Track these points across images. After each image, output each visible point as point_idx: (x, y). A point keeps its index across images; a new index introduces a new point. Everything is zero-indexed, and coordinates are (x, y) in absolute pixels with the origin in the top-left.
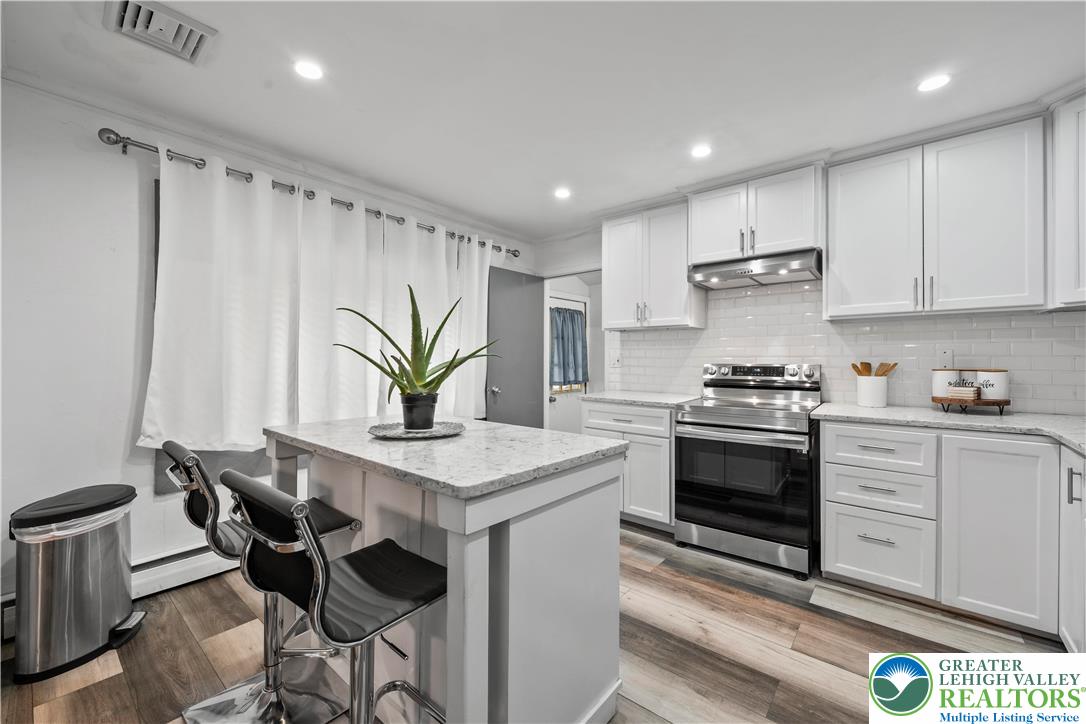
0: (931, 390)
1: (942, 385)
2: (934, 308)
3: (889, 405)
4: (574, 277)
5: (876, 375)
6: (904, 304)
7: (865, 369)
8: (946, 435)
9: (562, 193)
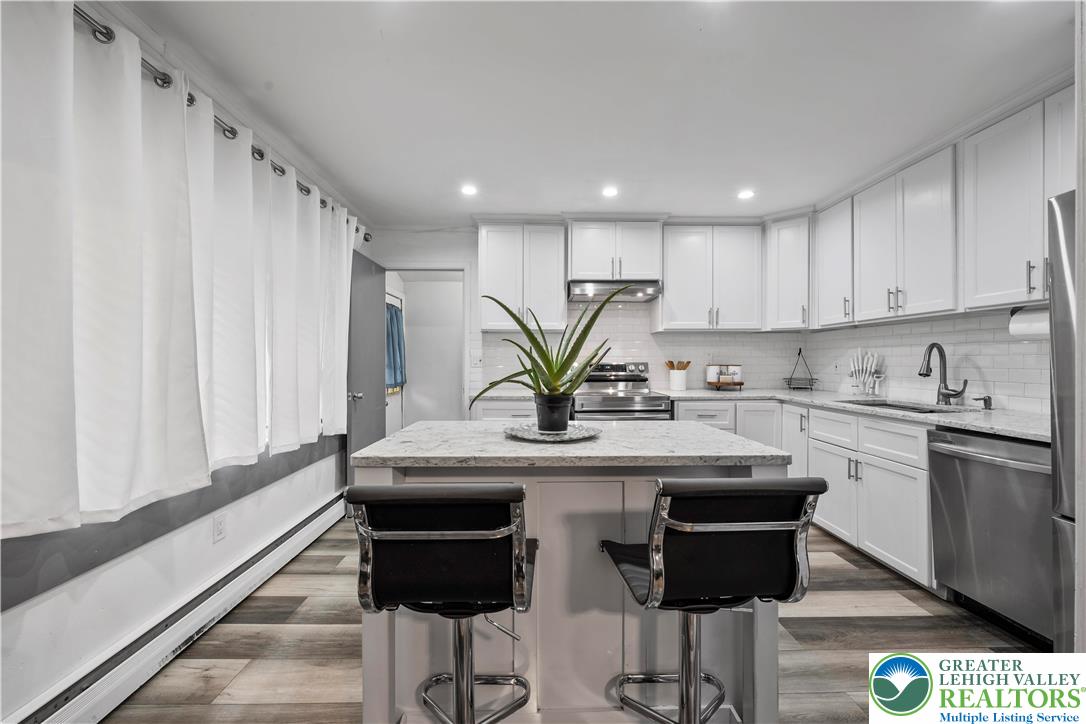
0: (706, 379)
1: (712, 375)
2: (719, 327)
3: (687, 389)
4: (396, 273)
5: (678, 369)
6: (703, 324)
7: (671, 365)
8: (739, 403)
9: (469, 190)
